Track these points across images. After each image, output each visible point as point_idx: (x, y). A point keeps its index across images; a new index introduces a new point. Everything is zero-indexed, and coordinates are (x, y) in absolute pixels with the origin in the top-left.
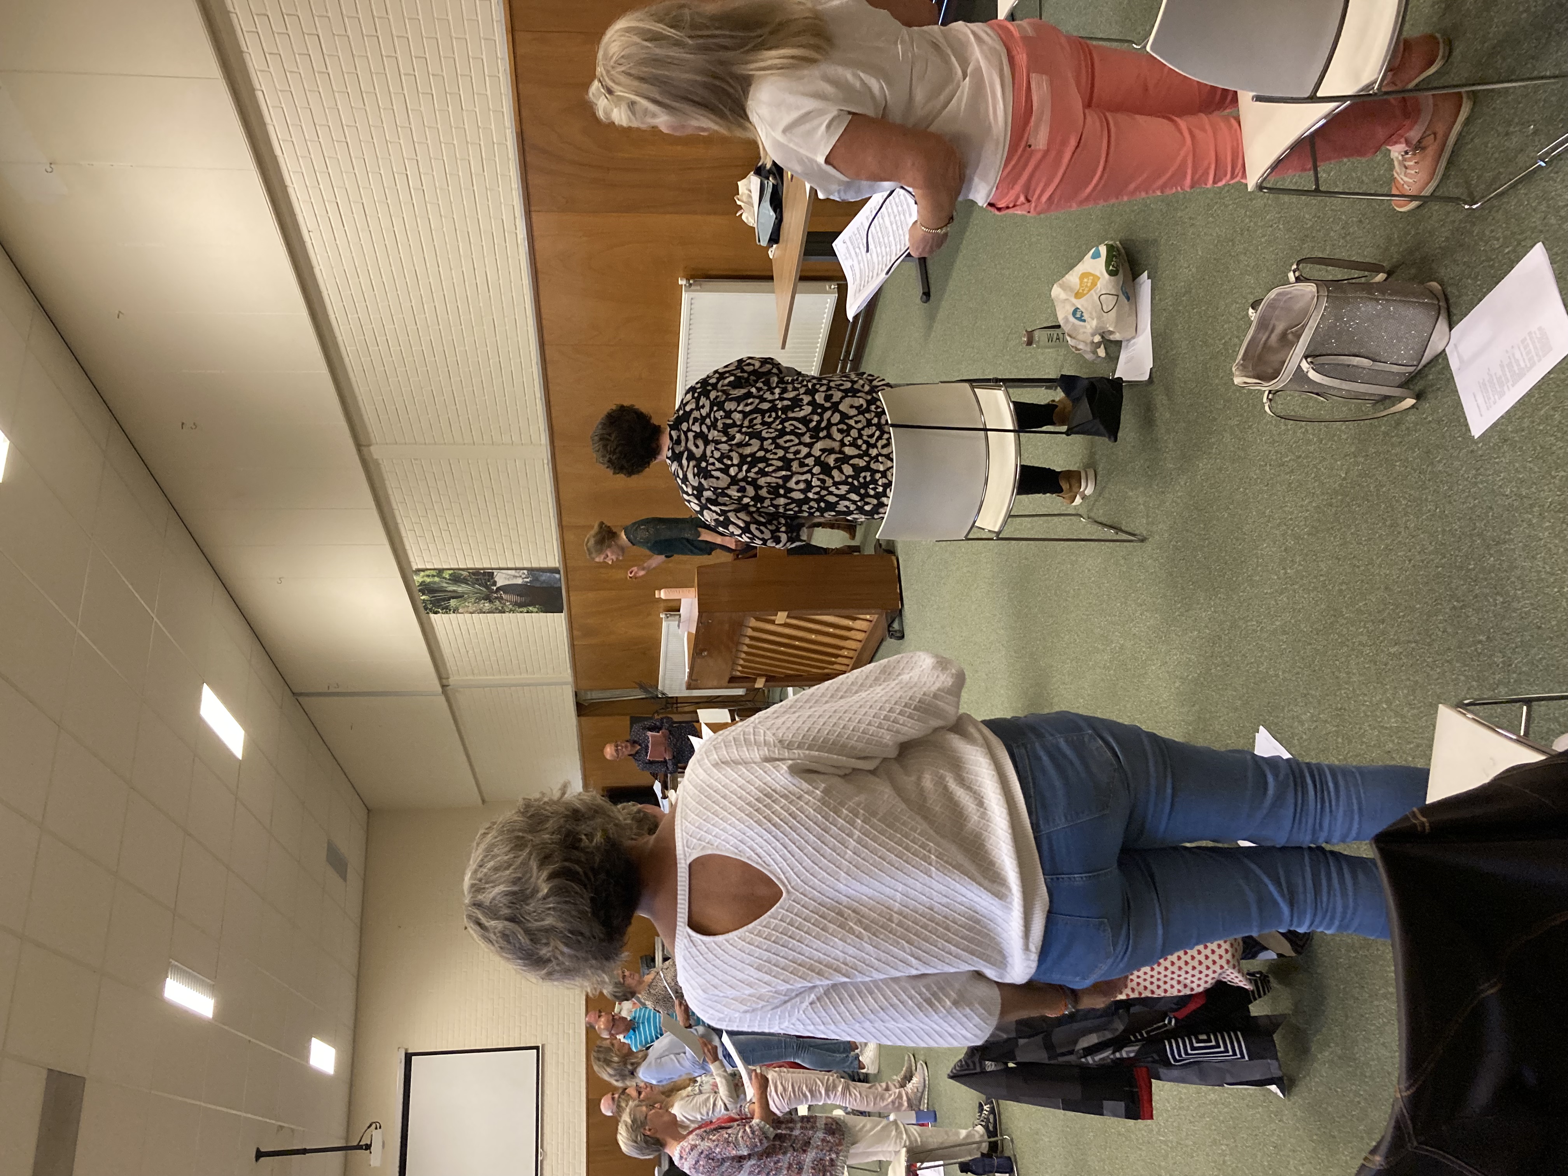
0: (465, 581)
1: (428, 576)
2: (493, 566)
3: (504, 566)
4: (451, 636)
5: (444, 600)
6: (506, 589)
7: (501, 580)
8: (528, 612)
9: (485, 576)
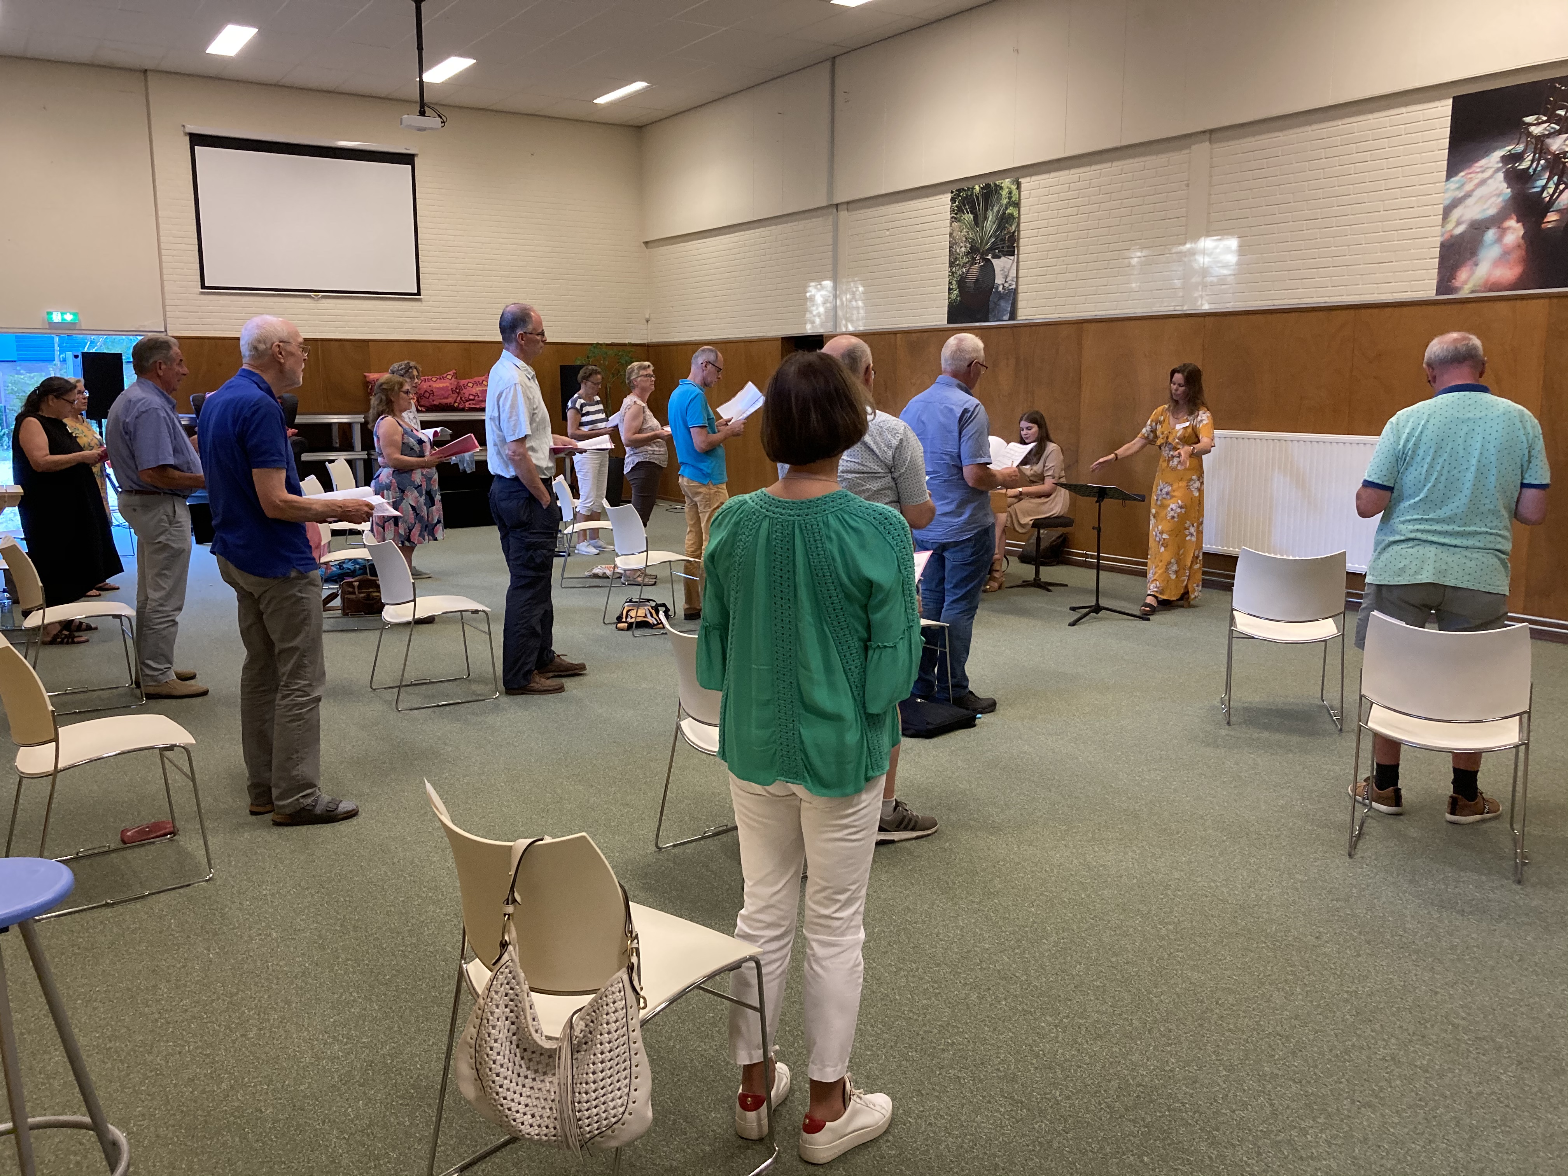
0: (1001, 228)
2: (1021, 255)
4: (912, 214)
5: (973, 208)
9: (1008, 247)
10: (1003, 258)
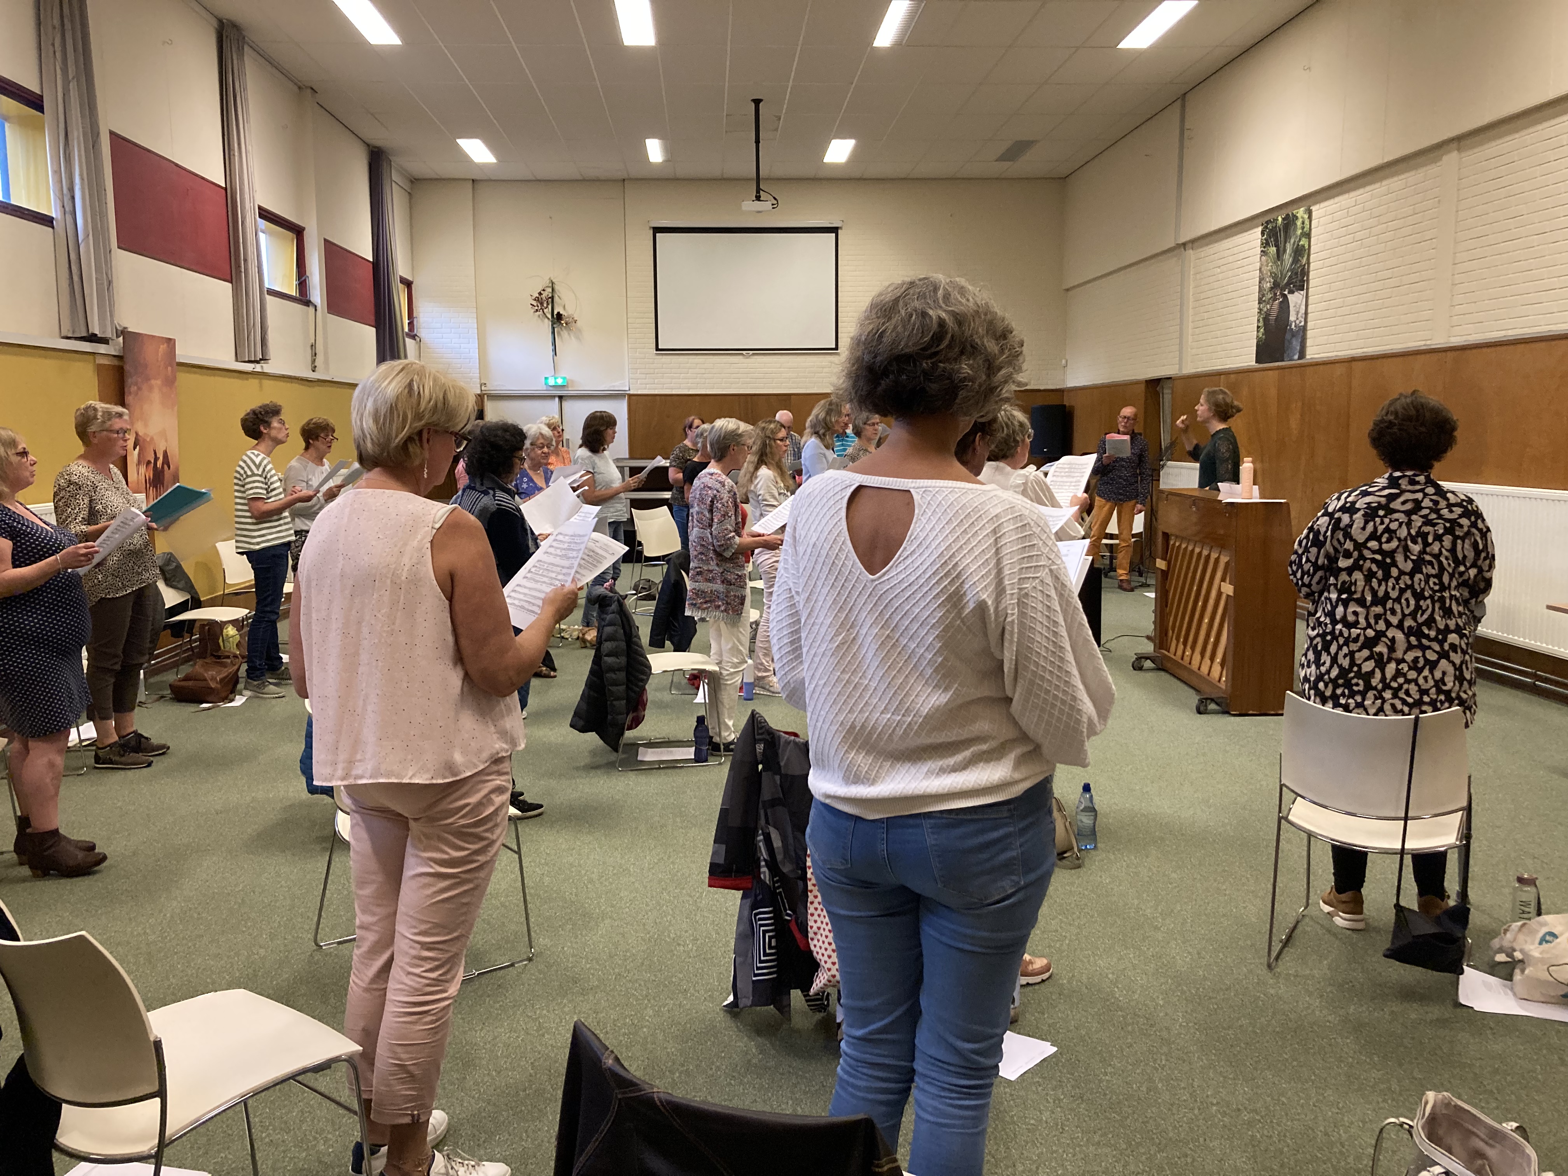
0: (1296, 261)
1: (1303, 223)
2: (1310, 290)
3: (1310, 301)
4: (1236, 250)
5: (1276, 241)
6: (1285, 306)
7: (1295, 299)
8: (1258, 327)
9: (1300, 281)
10: (1296, 293)
